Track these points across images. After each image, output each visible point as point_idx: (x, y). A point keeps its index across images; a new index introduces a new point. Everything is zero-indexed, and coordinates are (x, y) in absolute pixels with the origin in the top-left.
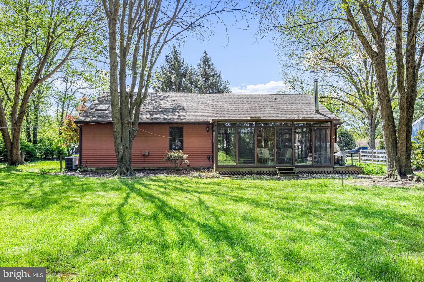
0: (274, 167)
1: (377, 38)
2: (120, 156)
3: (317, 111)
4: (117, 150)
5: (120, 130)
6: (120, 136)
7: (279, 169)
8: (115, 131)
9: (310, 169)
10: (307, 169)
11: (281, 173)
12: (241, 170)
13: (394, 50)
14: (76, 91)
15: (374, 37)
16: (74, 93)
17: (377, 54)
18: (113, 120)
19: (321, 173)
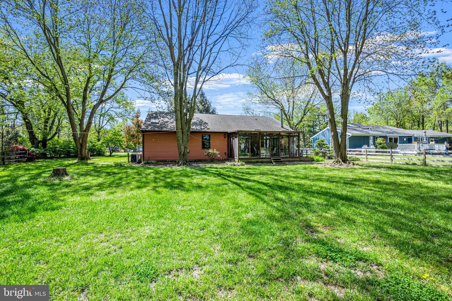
0: (270, 158)
1: (328, 88)
2: (182, 153)
3: (282, 127)
4: (179, 148)
5: (181, 136)
6: (182, 140)
7: (274, 160)
8: (178, 137)
9: (288, 159)
10: (287, 159)
11: (275, 162)
12: (252, 160)
13: (340, 95)
14: (109, 109)
15: (326, 88)
16: (108, 110)
17: (328, 97)
18: (177, 130)
19: (294, 161)
